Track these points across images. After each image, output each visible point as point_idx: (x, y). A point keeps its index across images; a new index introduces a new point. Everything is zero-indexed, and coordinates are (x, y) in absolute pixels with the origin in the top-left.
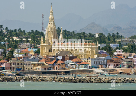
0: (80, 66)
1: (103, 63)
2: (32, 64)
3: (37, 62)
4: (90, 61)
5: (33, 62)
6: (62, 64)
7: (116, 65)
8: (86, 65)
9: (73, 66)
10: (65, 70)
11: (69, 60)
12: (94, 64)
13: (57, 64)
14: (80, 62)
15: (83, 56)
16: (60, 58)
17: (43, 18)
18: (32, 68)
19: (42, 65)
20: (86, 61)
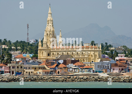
0: (83, 70)
1: (107, 68)
2: (33, 68)
3: (37, 66)
4: (94, 65)
5: (34, 66)
6: (64, 67)
7: (121, 69)
8: (89, 69)
9: (76, 70)
10: (67, 74)
11: (71, 63)
12: (98, 68)
13: (58, 68)
14: (83, 66)
15: (85, 60)
16: (61, 61)
17: (28, 28)
18: (33, 72)
19: (43, 68)
20: (89, 65)
